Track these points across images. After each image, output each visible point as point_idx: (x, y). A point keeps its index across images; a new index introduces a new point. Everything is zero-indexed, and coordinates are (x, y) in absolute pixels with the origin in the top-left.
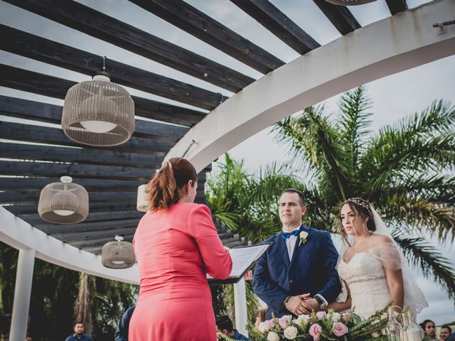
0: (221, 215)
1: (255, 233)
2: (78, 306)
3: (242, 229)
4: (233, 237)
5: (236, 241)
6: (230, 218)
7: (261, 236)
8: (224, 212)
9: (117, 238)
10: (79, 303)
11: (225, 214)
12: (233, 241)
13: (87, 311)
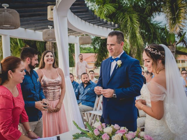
0: (108, 4)
1: (124, 13)
2: (48, 46)
3: (118, 11)
4: (107, 24)
5: (109, 25)
6: (112, 6)
7: (127, 15)
8: (109, 3)
9: (49, 27)
10: (48, 45)
11: (109, 4)
12: (107, 26)
13: (52, 48)
